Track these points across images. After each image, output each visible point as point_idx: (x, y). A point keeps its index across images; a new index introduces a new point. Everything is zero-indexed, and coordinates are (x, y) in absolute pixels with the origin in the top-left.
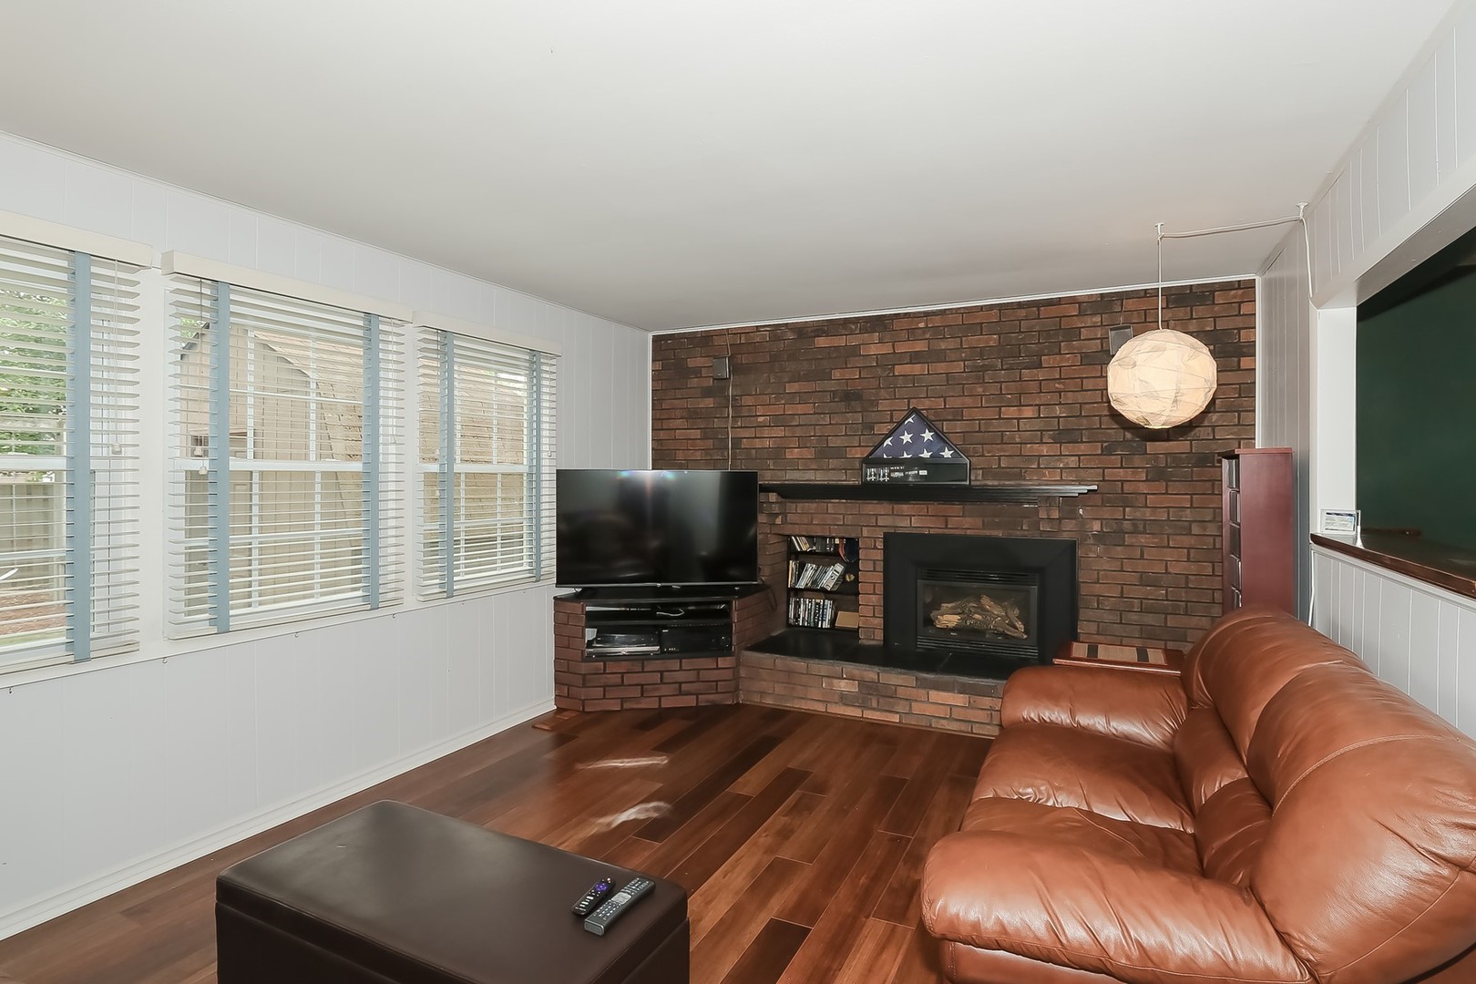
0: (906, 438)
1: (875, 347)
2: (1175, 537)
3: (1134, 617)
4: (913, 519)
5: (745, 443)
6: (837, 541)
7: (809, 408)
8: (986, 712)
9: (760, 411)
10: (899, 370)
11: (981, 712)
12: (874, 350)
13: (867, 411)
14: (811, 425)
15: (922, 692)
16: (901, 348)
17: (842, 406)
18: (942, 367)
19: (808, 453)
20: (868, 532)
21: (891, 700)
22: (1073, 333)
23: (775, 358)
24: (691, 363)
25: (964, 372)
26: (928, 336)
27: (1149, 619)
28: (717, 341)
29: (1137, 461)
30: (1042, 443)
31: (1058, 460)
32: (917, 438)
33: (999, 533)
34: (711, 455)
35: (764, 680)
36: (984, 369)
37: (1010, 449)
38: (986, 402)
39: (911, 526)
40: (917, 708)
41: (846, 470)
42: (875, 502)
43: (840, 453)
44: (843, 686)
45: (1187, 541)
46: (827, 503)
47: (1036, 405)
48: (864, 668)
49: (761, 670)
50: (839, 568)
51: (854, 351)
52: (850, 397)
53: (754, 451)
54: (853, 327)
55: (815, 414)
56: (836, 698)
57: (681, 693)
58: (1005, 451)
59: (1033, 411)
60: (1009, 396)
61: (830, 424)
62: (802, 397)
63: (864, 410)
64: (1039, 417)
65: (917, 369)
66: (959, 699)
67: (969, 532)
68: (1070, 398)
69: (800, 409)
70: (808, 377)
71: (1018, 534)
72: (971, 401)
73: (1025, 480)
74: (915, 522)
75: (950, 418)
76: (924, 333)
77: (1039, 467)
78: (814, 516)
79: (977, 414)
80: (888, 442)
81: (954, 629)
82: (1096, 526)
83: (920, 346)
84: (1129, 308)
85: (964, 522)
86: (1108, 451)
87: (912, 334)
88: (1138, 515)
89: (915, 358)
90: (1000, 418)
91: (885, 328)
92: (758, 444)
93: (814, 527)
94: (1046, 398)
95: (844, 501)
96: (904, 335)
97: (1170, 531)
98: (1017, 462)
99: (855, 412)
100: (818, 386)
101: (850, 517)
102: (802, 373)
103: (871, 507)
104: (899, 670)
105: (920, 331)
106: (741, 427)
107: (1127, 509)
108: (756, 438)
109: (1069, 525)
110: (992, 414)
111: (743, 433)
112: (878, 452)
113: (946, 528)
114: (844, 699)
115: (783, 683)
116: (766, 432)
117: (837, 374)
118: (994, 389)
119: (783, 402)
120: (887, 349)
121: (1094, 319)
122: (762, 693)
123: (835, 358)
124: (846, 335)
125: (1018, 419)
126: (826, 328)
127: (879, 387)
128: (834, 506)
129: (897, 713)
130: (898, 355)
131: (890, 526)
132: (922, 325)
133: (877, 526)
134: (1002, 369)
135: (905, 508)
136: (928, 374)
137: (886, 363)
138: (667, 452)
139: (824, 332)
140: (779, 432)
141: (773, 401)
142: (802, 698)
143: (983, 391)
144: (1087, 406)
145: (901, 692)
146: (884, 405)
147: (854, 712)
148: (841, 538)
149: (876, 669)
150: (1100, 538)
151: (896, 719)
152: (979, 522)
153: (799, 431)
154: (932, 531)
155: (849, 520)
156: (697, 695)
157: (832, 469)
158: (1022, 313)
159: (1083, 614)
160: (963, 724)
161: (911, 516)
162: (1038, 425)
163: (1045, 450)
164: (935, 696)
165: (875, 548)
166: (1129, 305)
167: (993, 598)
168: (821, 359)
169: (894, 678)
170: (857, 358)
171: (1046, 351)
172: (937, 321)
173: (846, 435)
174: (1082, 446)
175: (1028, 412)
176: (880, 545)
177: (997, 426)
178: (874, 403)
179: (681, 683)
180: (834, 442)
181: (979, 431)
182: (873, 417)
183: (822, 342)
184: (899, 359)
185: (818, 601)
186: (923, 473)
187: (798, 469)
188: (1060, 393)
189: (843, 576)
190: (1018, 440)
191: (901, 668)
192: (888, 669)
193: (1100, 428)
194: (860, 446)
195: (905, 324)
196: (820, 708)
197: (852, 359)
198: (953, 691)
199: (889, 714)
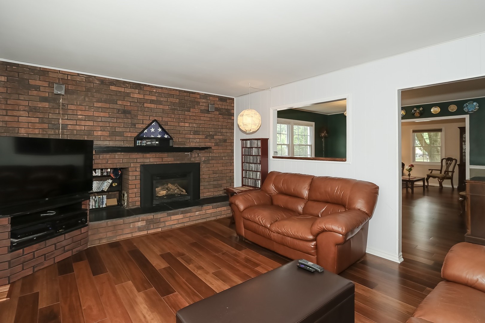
0: (153, 130)
1: (136, 95)
2: (220, 160)
3: (212, 183)
4: (151, 159)
5: (70, 127)
6: (109, 170)
7: (107, 115)
8: (188, 218)
9: (79, 113)
10: (146, 105)
11: (187, 218)
12: (136, 96)
13: (133, 119)
14: (108, 122)
15: (169, 217)
16: (147, 97)
17: (122, 115)
18: (161, 107)
19: (106, 134)
20: (133, 165)
21: (158, 224)
22: (198, 103)
23: (88, 90)
24: (32, 82)
25: (168, 109)
26: (157, 95)
27: (215, 183)
28: (51, 75)
29: (213, 140)
30: (190, 134)
31: (194, 140)
32: (156, 130)
33: (179, 162)
34: (46, 132)
35: (102, 233)
36: (175, 109)
37: (182, 136)
38: (175, 120)
39: (150, 162)
40: (167, 224)
41: (124, 141)
42: (136, 153)
43: (121, 134)
44: (140, 224)
45: (222, 161)
46: (115, 154)
47: (189, 123)
48: (148, 215)
49: (99, 229)
50: (110, 181)
51: (128, 95)
52: (125, 112)
53: (75, 131)
54: (128, 85)
55: (109, 117)
56: (137, 230)
57: (65, 251)
58: (180, 136)
59: (188, 124)
60: (182, 119)
61: (117, 122)
62: (103, 110)
63: (132, 118)
64: (190, 127)
65: (153, 106)
66: (180, 216)
67: (170, 163)
68: (197, 122)
69: (102, 114)
70: (105, 102)
71: (184, 162)
72: (170, 119)
73: (186, 145)
74: (152, 160)
75: (164, 124)
76: (155, 93)
77: (189, 142)
78: (109, 160)
79: (172, 124)
80: (146, 131)
81: (166, 196)
82: (204, 159)
83: (154, 98)
84: (211, 99)
85: (168, 159)
86: (206, 138)
87: (151, 93)
88: (212, 155)
89: (152, 102)
90: (179, 126)
91: (141, 89)
92: (78, 128)
93: (108, 164)
94: (192, 121)
95: (123, 153)
96: (148, 93)
97: (219, 159)
98: (184, 140)
99: (128, 118)
100: (112, 106)
101: (126, 159)
102: (103, 99)
103: (134, 155)
104: (161, 212)
105: (154, 93)
106: (67, 119)
107: (210, 154)
108: (76, 125)
109: (198, 159)
110: (176, 124)
111: (68, 122)
112: (142, 135)
113: (162, 162)
114: (140, 229)
115: (111, 231)
116: (83, 123)
117: (120, 102)
118: (177, 116)
119: (93, 110)
120: (141, 96)
121: (203, 100)
122: (100, 239)
123: (119, 96)
124: (124, 88)
125: (184, 126)
126: (115, 83)
127: (138, 110)
128: (118, 155)
129: (160, 227)
130: (145, 100)
131: (142, 162)
132: (155, 91)
133: (137, 162)
134: (180, 111)
135: (148, 155)
136: (156, 108)
137: (142, 102)
138: (11, 128)
139: (114, 84)
140: (91, 123)
141: (87, 109)
142: (121, 235)
143: (174, 117)
144: (201, 125)
145: (162, 220)
146: (140, 117)
147: (144, 233)
148: (111, 169)
149: (153, 214)
150: (204, 161)
151: (160, 230)
152: (173, 159)
153: (101, 124)
154: (158, 163)
155: (125, 161)
156: (72, 250)
157: (117, 141)
158: (185, 94)
159: (201, 184)
160: (182, 224)
161: (150, 158)
162: (189, 129)
163: (191, 136)
164: (173, 217)
165: (136, 171)
166: (211, 98)
167: (172, 183)
168: (113, 95)
169: (159, 215)
170: (129, 98)
171: (192, 107)
172: (160, 91)
173: (124, 127)
174: (200, 136)
175: (187, 125)
176: (138, 169)
177: (178, 128)
178: (136, 116)
179: (64, 247)
180: (118, 130)
181: (173, 130)
182: (135, 121)
183: (113, 88)
184: (147, 101)
185: (99, 196)
186: (157, 143)
187: (101, 140)
188: (195, 120)
189: (111, 185)
190: (184, 133)
191: (162, 211)
192: (157, 213)
193: (204, 131)
194: (130, 132)
195: (148, 89)
196: (129, 236)
197: (127, 97)
198: (178, 214)
199: (157, 229)
